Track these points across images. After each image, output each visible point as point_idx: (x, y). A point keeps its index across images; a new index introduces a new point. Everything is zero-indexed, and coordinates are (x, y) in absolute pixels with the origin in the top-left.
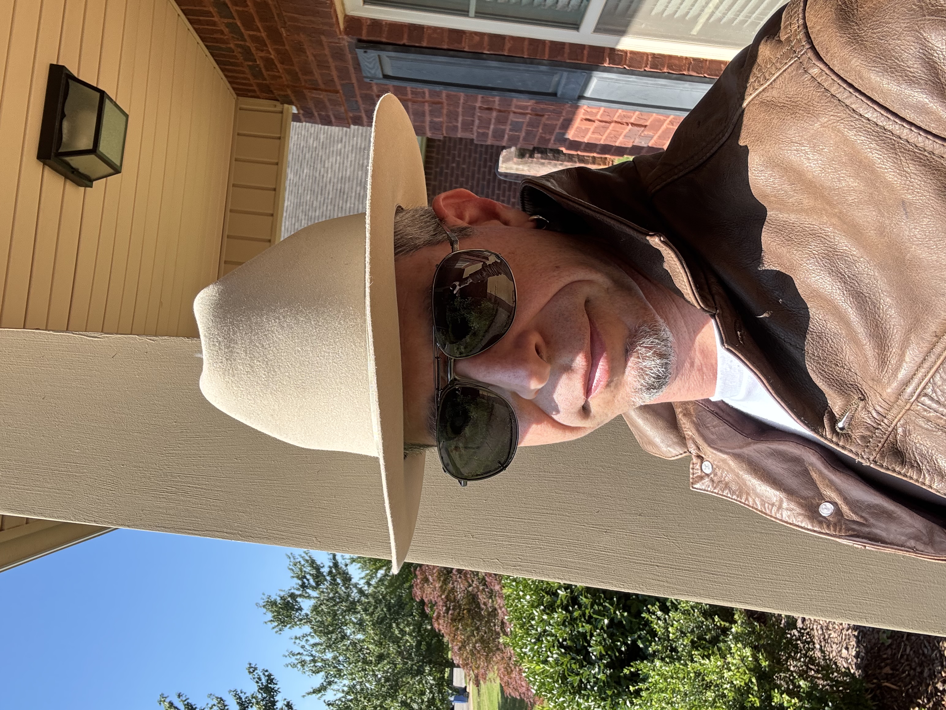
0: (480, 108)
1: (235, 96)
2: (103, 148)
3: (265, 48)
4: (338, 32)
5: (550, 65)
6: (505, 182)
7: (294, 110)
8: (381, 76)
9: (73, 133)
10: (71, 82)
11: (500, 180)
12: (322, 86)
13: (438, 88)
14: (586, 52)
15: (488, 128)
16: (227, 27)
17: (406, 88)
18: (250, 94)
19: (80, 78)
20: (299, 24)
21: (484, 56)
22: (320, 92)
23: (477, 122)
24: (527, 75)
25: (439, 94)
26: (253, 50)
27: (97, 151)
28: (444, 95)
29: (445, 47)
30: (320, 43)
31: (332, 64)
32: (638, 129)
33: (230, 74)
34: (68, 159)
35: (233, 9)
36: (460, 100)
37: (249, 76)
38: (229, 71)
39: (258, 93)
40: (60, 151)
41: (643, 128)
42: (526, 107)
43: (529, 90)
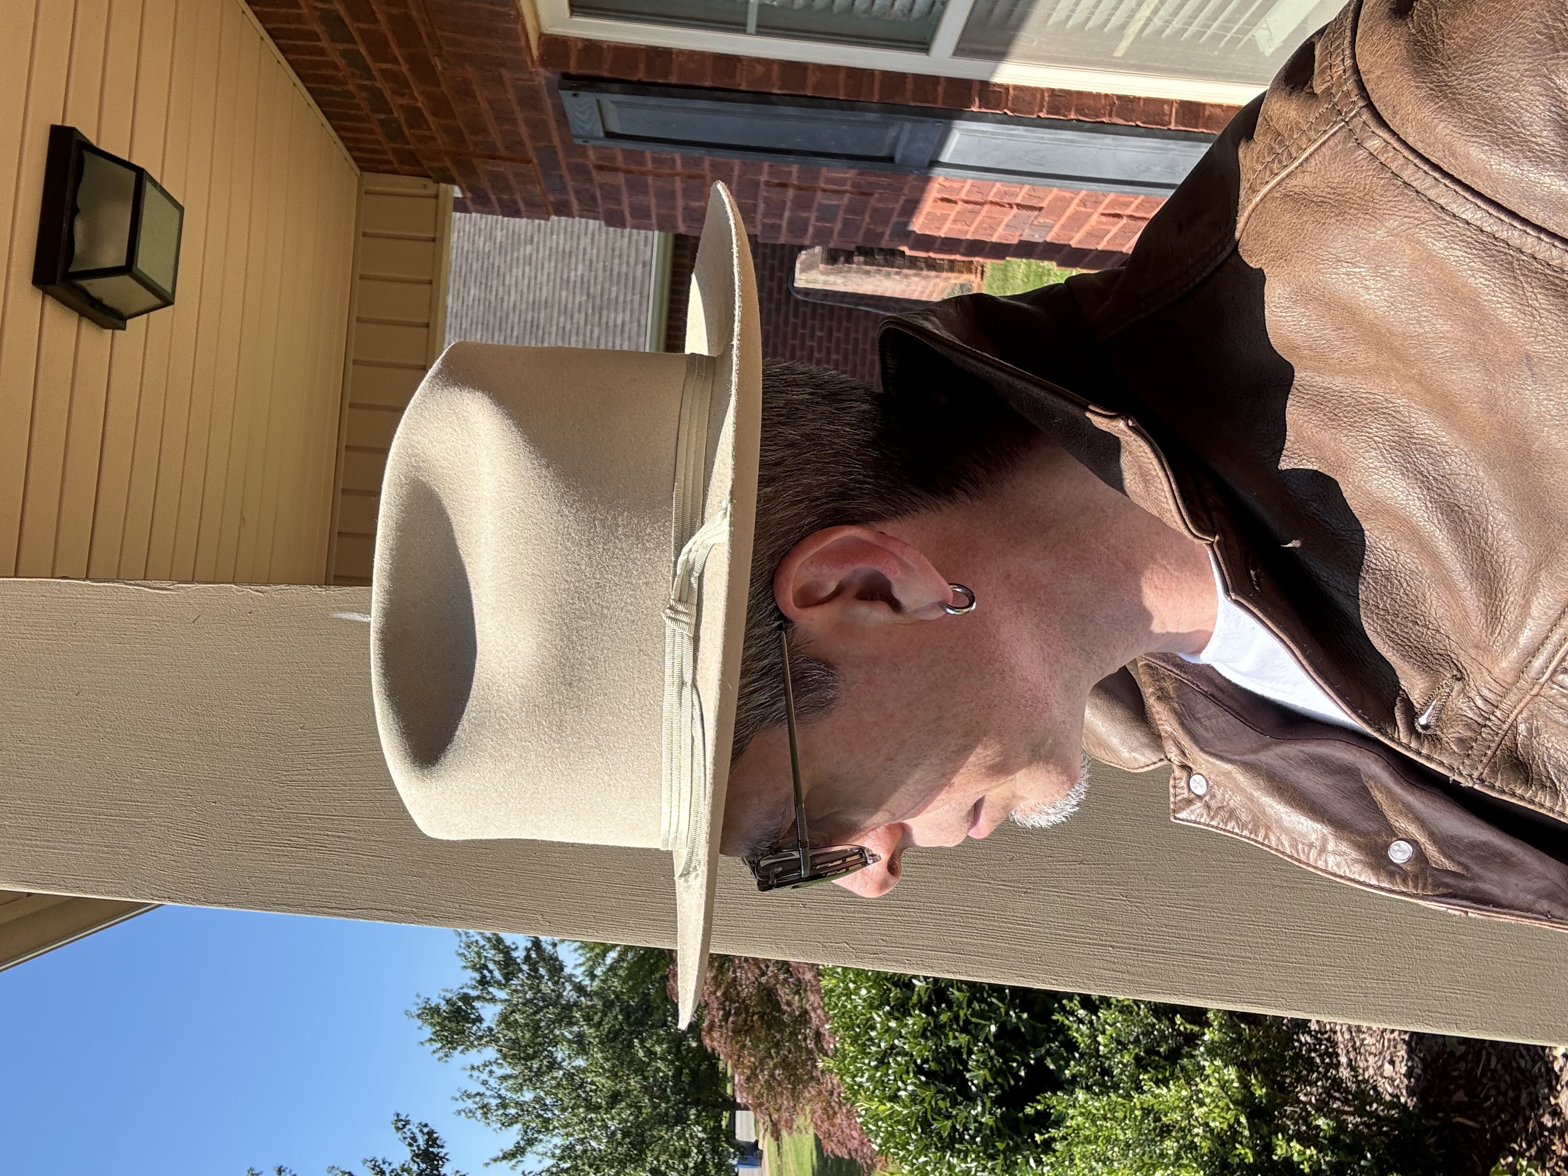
0: (767, 184)
1: (358, 171)
2: (143, 264)
3: (407, 91)
4: (529, 63)
5: (881, 111)
6: (806, 303)
7: (457, 192)
8: (602, 134)
9: (93, 239)
10: (87, 154)
11: (797, 301)
12: (503, 152)
13: (696, 152)
14: (940, 89)
15: (781, 217)
16: (344, 57)
17: (643, 153)
18: (381, 168)
19: (102, 147)
20: (465, 51)
21: (774, 98)
22: (501, 162)
23: (762, 207)
24: (844, 127)
25: (698, 162)
26: (388, 95)
27: (134, 270)
28: (707, 163)
29: (708, 84)
30: (500, 81)
31: (520, 115)
32: (1029, 213)
33: (348, 135)
34: (84, 283)
35: (352, 26)
36: (733, 171)
37: (381, 138)
38: (345, 129)
39: (396, 166)
40: (72, 270)
41: (1036, 213)
42: (843, 182)
43: (847, 152)
